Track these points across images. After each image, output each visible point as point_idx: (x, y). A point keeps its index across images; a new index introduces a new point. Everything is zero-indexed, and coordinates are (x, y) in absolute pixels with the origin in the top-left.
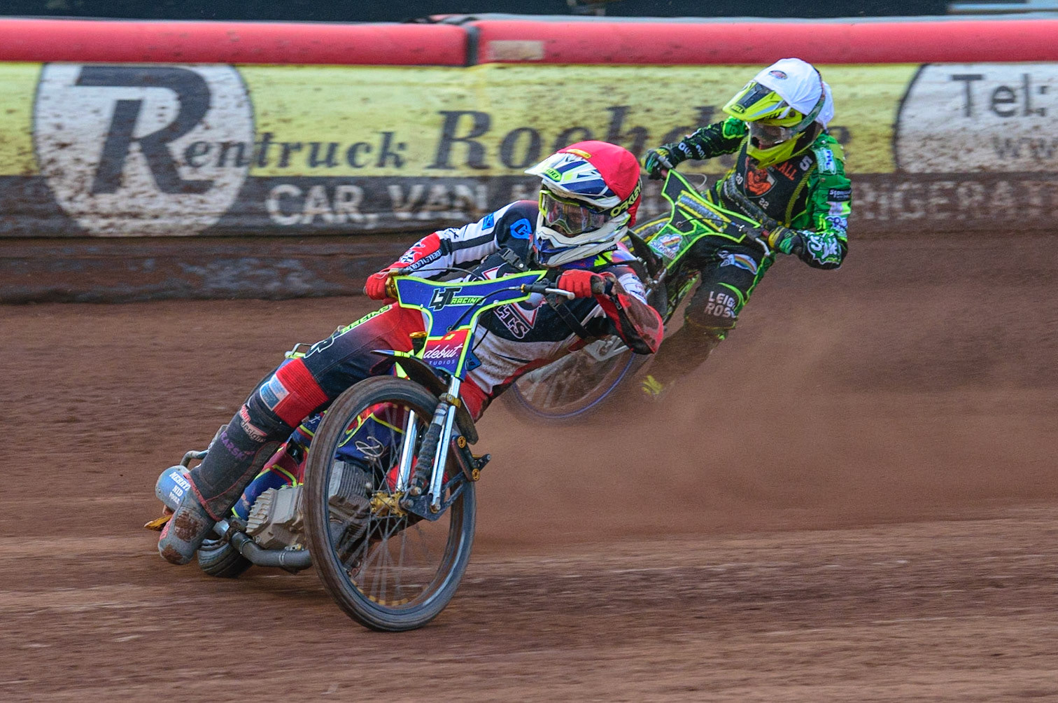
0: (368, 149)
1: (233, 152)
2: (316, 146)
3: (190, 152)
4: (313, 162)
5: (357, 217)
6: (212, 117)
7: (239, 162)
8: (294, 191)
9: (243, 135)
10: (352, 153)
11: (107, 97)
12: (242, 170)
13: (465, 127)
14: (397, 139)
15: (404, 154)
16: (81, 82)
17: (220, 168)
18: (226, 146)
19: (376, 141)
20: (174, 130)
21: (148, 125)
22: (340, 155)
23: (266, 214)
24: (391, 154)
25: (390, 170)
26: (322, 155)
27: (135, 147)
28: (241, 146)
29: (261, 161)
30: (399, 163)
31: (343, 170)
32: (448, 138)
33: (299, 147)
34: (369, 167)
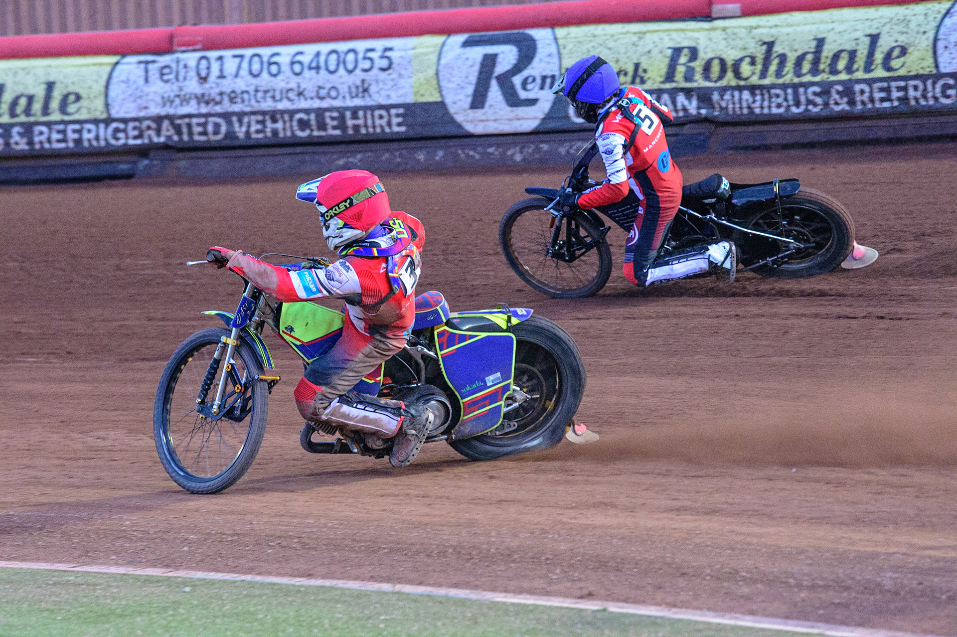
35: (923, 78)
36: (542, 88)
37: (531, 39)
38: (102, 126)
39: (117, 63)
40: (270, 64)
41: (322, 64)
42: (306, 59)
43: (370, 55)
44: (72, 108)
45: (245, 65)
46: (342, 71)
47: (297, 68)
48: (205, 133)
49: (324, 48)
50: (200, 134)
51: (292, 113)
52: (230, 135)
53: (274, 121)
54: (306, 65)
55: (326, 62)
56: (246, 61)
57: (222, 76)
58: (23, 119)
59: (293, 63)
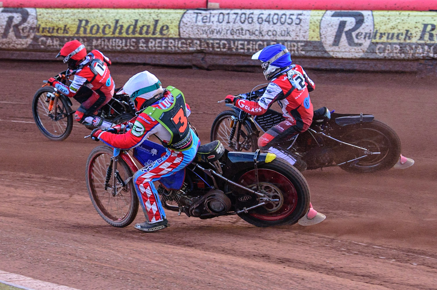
0: (402, 35)
1: (368, 35)
2: (389, 34)
3: (357, 35)
4: (388, 38)
6: (364, 25)
7: (369, 38)
8: (382, 46)
9: (371, 31)
10: (398, 36)
12: (370, 40)
13: (429, 28)
14: (410, 32)
15: (411, 36)
16: (333, 16)
17: (364, 40)
18: (366, 33)
19: (405, 32)
20: (354, 29)
22: (395, 36)
23: (376, 53)
24: (408, 36)
25: (408, 41)
26: (390, 36)
27: (344, 34)
29: (375, 38)
30: (410, 39)
31: (395, 41)
32: (424, 31)
33: (384, 34)
34: (402, 40)
36: (365, 38)
37: (362, 15)
38: (176, 40)
39: (185, 13)
40: (249, 18)
41: (271, 19)
42: (264, 17)
43: (291, 17)
44: (165, 32)
45: (238, 18)
46: (279, 24)
47: (260, 20)
48: (219, 47)
49: (272, 12)
50: (218, 48)
51: (256, 41)
52: (230, 48)
53: (248, 44)
54: (264, 18)
55: (273, 18)
56: (239, 15)
57: (228, 22)
58: (144, 35)
59: (258, 18)
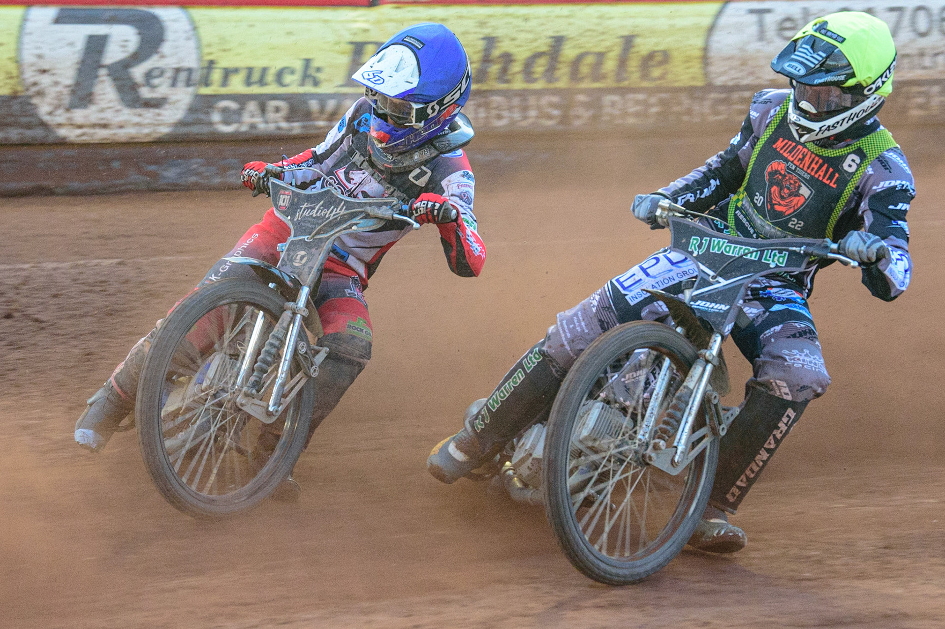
0: (293, 72)
1: (183, 76)
2: (250, 70)
3: (149, 75)
4: (248, 82)
5: (284, 125)
7: (188, 83)
8: (233, 105)
9: (191, 61)
10: (279, 76)
11: (79, 33)
12: (191, 90)
14: (315, 64)
15: (320, 76)
16: (58, 21)
17: (173, 88)
18: (178, 70)
19: (298, 65)
20: (137, 58)
21: (114, 54)
22: (270, 77)
23: (211, 124)
24: (310, 76)
25: (309, 89)
26: (256, 77)
27: (103, 72)
28: (190, 70)
29: (206, 83)
30: (316, 83)
31: (272, 89)
33: (236, 71)
34: (293, 86)
35: (691, 91)
36: (174, 85)
37: (155, 19)
